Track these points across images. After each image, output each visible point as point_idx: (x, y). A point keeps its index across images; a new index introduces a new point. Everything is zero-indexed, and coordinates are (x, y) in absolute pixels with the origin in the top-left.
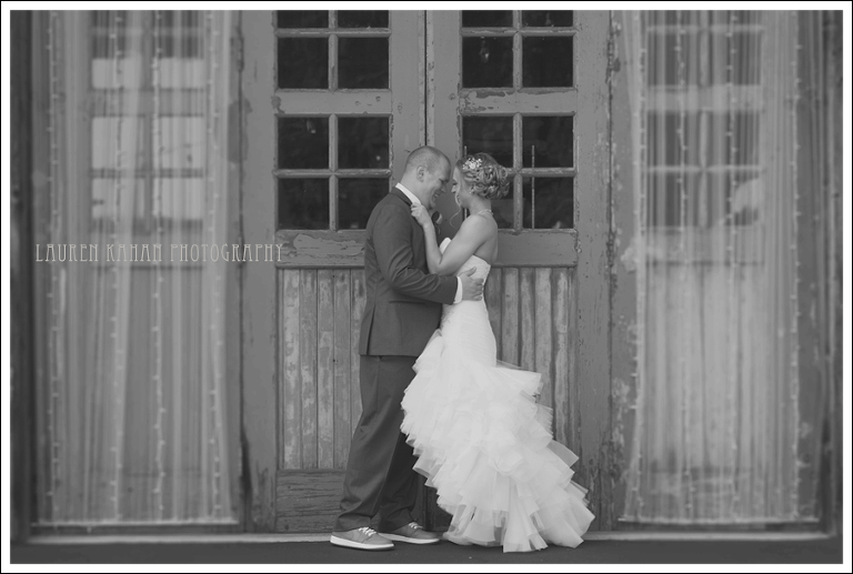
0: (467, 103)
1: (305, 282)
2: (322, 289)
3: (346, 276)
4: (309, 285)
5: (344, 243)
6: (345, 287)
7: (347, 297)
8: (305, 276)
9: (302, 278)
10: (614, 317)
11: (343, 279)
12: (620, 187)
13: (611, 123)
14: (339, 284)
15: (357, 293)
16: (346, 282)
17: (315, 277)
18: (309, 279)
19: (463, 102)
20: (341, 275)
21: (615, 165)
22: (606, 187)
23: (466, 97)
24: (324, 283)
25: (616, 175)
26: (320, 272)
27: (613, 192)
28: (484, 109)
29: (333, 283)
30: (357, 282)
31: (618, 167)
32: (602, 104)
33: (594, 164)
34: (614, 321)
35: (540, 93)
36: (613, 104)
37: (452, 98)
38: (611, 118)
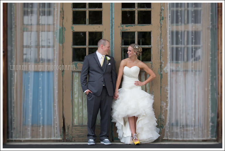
0: (123, 28)
9: (79, 74)
22: (160, 51)
23: (123, 27)
32: (159, 29)
33: (157, 44)
34: (162, 86)
35: (142, 26)
36: (162, 29)
37: (119, 27)
38: (161, 32)
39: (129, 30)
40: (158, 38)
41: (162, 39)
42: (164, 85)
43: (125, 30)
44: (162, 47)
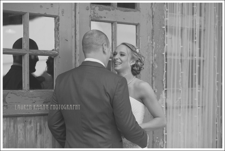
0: (94, 13)
1: (10, 126)
2: (19, 130)
3: (32, 121)
4: (12, 128)
5: (34, 99)
6: (31, 128)
7: (33, 135)
8: (10, 122)
9: (8, 124)
10: (154, 138)
11: (30, 123)
12: (156, 66)
13: (153, 31)
14: (28, 127)
15: (38, 131)
16: (32, 125)
17: (15, 123)
18: (12, 124)
19: (92, 13)
20: (29, 120)
21: (154, 54)
22: (151, 66)
23: (94, 9)
24: (20, 126)
25: (155, 60)
26: (19, 119)
27: (154, 69)
28: (102, 17)
29: (25, 126)
30: (38, 124)
31: (156, 55)
32: (150, 20)
33: (147, 53)
34: (154, 141)
35: (126, 11)
36: (154, 21)
37: (88, 9)
38: (153, 28)
39: (105, 17)
40: (149, 41)
41: (154, 43)
42: (157, 138)
43: (98, 17)
44: (154, 58)
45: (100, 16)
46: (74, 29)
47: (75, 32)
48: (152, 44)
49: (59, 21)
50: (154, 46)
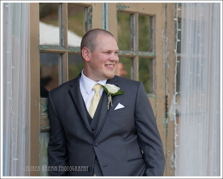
12: (169, 66)
13: (166, 23)
21: (167, 51)
22: (165, 66)
25: (168, 59)
27: (167, 69)
31: (168, 53)
32: (163, 11)
38: (166, 20)
39: (129, 7)
40: (163, 35)
42: (169, 151)
44: (167, 57)
45: (125, 6)
46: (104, 21)
47: (105, 26)
48: (165, 39)
49: (92, 12)
50: (167, 41)
